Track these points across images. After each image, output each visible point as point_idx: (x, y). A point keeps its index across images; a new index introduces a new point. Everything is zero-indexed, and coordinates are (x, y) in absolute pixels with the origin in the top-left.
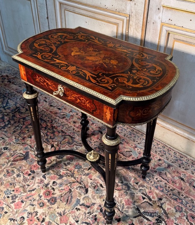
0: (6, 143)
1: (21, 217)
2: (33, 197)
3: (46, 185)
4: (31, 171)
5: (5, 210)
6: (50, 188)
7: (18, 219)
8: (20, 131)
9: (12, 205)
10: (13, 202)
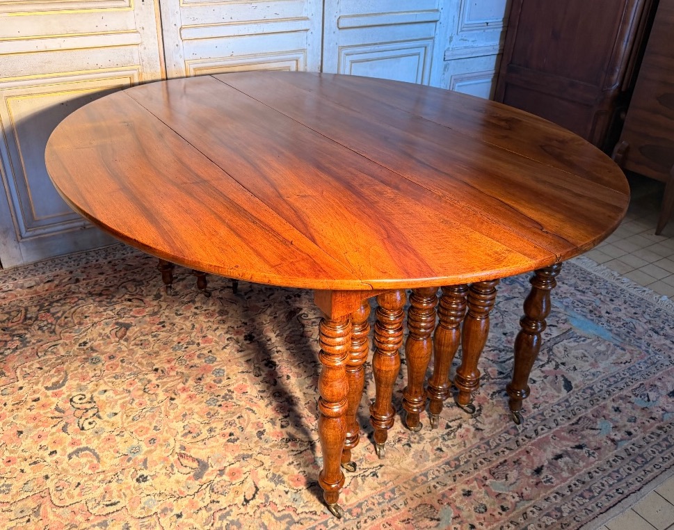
0: (71, 343)
1: (228, 339)
2: (204, 327)
3: (196, 314)
4: (158, 324)
5: (205, 352)
6: (203, 312)
7: (226, 342)
8: (57, 327)
9: (202, 345)
10: (198, 344)
